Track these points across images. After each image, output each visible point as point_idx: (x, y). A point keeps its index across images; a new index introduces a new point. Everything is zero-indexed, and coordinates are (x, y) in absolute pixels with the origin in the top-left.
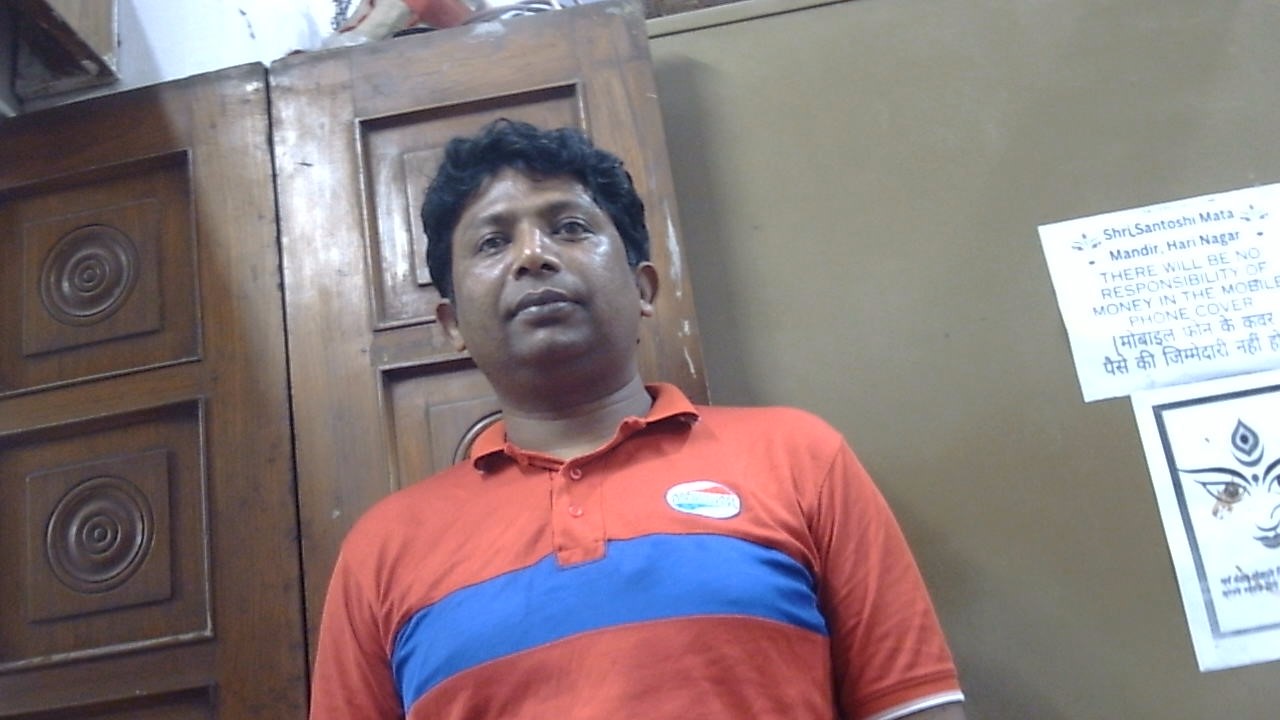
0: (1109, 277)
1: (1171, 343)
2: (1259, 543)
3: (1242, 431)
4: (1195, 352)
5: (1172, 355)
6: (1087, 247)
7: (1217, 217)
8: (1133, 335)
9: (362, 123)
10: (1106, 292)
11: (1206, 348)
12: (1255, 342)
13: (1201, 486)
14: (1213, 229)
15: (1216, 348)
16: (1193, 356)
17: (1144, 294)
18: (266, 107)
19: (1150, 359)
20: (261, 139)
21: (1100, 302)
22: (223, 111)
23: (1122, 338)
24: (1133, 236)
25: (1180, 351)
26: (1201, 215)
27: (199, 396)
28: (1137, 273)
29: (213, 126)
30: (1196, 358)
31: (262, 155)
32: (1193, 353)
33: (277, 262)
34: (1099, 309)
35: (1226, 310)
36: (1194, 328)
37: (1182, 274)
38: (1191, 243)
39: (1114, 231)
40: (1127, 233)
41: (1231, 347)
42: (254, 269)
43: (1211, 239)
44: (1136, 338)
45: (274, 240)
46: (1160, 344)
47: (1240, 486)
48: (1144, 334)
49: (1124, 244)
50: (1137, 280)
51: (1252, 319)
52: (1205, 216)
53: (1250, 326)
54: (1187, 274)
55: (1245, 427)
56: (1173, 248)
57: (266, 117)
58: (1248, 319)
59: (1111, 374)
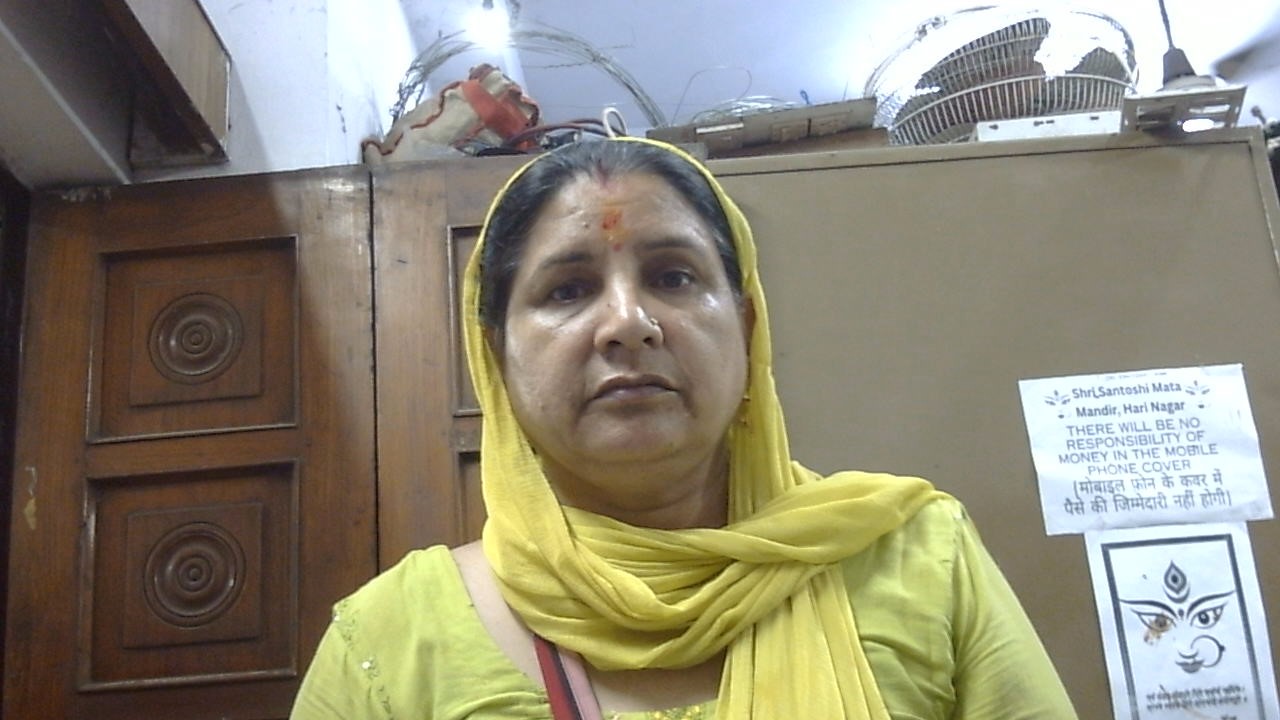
0: (1074, 430)
1: (1122, 493)
2: (1180, 668)
3: (1173, 572)
4: (1140, 502)
5: (1122, 503)
6: (1059, 404)
7: (1167, 389)
8: (1090, 482)
9: (453, 230)
10: (1071, 443)
11: (1149, 499)
12: (1190, 500)
13: (1136, 616)
14: (1163, 398)
15: (1157, 500)
16: (1138, 505)
17: (1102, 448)
18: (369, 206)
19: (1102, 504)
20: (363, 234)
21: (1064, 451)
22: (329, 207)
23: (1081, 484)
24: (1097, 397)
25: (1127, 500)
26: (1154, 385)
27: (295, 459)
28: (1098, 430)
29: (320, 218)
30: (1140, 508)
31: (362, 249)
32: (1139, 502)
33: (371, 346)
34: (1064, 457)
35: (1168, 468)
36: (1141, 482)
37: (1135, 434)
38: (1144, 409)
39: (1081, 391)
40: (1092, 394)
41: (1170, 501)
42: (350, 350)
43: (1160, 406)
44: (1093, 485)
45: (370, 327)
46: (1112, 492)
47: (1168, 618)
48: (1099, 482)
49: (1090, 403)
50: (1096, 436)
51: (1189, 478)
52: (1157, 385)
53: (1187, 485)
54: (1138, 434)
55: (1177, 569)
56: (1128, 411)
57: (368, 214)
58: (1185, 479)
59: (1070, 515)
